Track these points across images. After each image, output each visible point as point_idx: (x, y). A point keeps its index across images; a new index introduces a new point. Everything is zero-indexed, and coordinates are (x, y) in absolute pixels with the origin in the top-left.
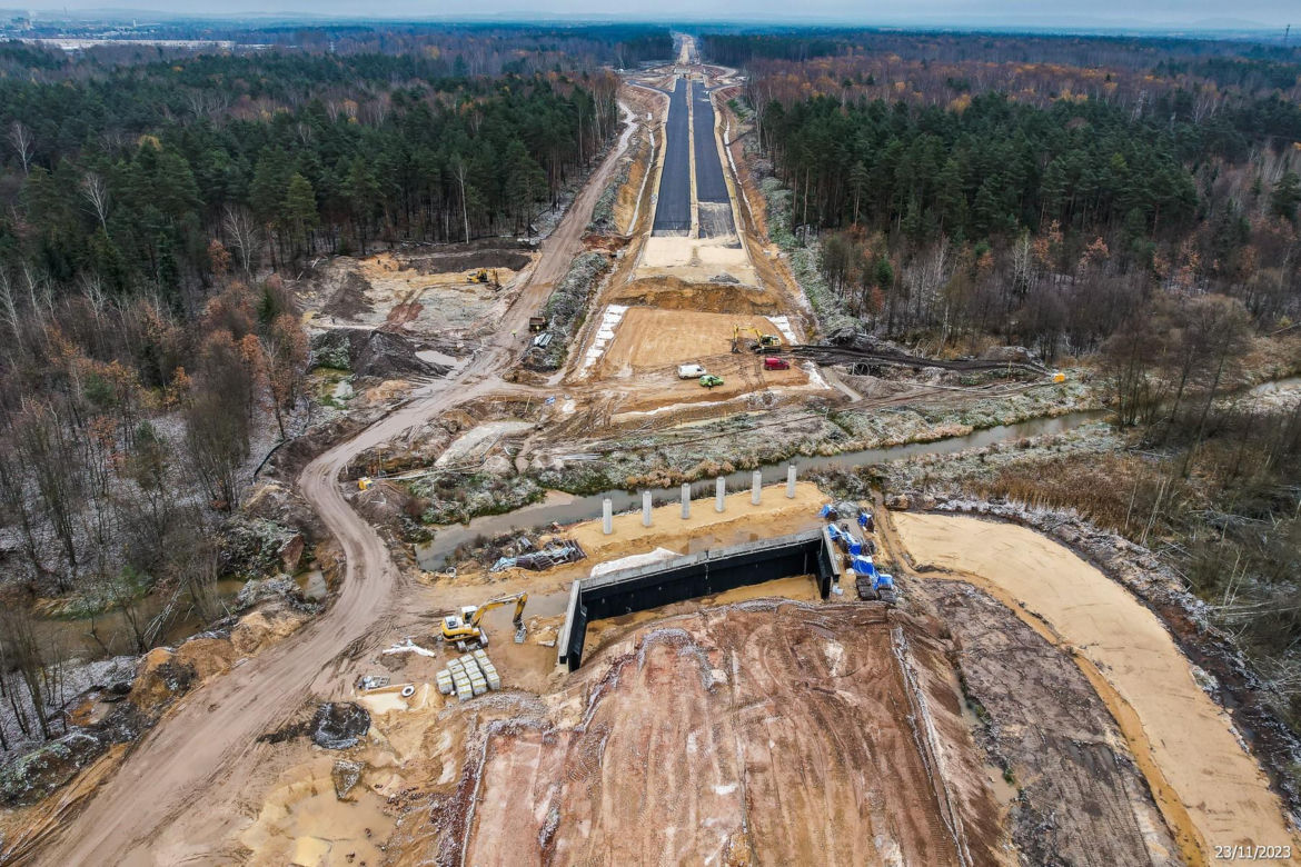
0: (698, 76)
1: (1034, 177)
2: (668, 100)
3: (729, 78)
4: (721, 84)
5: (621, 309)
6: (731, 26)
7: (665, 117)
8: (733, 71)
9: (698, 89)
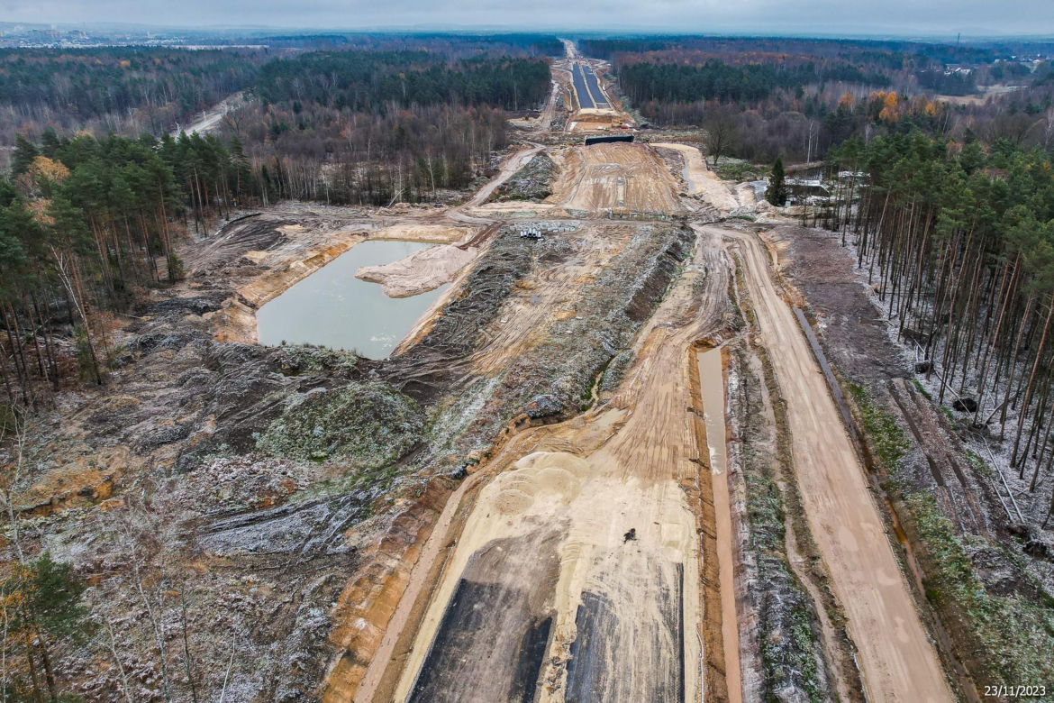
0: (584, 63)
1: (712, 84)
2: (571, 74)
3: (601, 64)
4: (597, 67)
5: (575, 123)
6: (599, 34)
7: (572, 80)
8: (604, 62)
9: (586, 69)
